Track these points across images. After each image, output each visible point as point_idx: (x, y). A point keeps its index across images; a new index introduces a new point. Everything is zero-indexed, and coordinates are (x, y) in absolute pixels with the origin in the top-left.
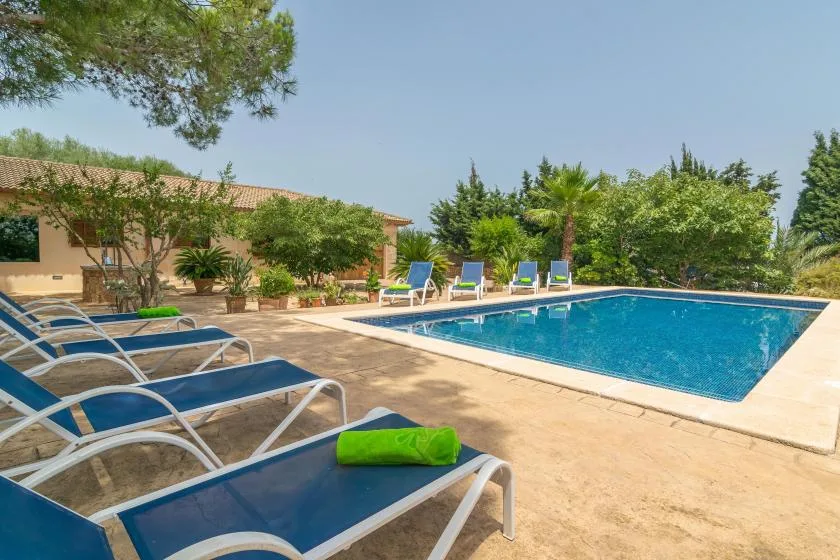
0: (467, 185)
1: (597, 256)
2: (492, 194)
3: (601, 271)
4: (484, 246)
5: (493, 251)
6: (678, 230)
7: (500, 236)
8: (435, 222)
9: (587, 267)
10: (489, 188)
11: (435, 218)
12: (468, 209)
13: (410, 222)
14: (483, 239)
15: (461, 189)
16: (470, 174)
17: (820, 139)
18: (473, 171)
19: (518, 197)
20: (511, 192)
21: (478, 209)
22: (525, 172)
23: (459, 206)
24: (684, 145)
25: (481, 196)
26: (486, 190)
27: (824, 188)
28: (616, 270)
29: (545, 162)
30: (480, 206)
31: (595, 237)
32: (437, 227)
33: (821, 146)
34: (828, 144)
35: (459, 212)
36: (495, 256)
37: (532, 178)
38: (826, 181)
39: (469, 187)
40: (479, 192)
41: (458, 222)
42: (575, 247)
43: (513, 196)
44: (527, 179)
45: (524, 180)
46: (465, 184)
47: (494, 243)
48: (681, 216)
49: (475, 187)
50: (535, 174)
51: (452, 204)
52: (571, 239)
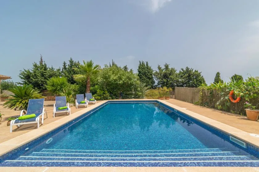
0: (38, 64)
1: (98, 91)
2: (50, 69)
3: (100, 96)
4: (54, 88)
5: (59, 90)
6: (120, 82)
7: (61, 85)
8: (22, 78)
9: (95, 95)
10: (49, 66)
11: (22, 76)
12: (40, 73)
13: (10, 78)
14: (53, 86)
15: (35, 66)
16: (40, 60)
17: (140, 62)
18: (41, 59)
19: (61, 70)
20: (58, 68)
21: (44, 74)
22: (64, 62)
23: (35, 72)
24: (113, 60)
25: (45, 69)
26: (47, 67)
27: (142, 73)
28: (104, 95)
29: (71, 59)
30: (45, 73)
31: (96, 85)
32: (23, 80)
33: (140, 64)
34: (142, 64)
35: (35, 75)
36: (59, 92)
37: (67, 64)
38: (142, 72)
39: (39, 65)
40: (45, 67)
41: (34, 78)
42: (92, 88)
43: (59, 70)
44: (65, 64)
45: (63, 65)
46: (37, 64)
47: (59, 87)
48: (120, 79)
49: (42, 65)
50: (68, 63)
51: (31, 71)
52: (89, 85)
